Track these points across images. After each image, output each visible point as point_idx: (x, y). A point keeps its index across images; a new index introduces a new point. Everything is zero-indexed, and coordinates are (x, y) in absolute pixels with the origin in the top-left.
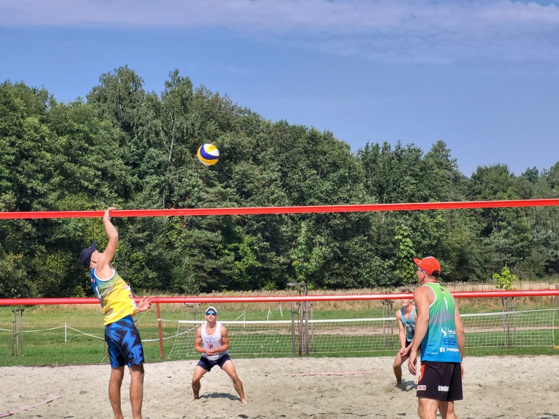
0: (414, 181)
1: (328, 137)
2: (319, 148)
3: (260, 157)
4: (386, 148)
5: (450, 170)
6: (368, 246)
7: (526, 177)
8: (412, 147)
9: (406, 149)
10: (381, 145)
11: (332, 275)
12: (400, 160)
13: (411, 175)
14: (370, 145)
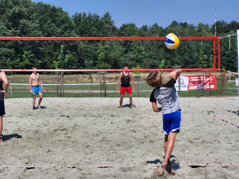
0: (96, 29)
1: (60, 10)
2: (56, 14)
3: (31, 17)
4: (84, 15)
5: (111, 25)
7: (142, 29)
8: (95, 15)
9: (93, 15)
10: (82, 14)
12: (90, 20)
13: (95, 27)
14: (77, 13)
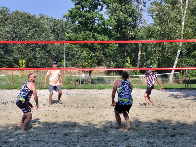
6: (46, 54)
11: (32, 63)
